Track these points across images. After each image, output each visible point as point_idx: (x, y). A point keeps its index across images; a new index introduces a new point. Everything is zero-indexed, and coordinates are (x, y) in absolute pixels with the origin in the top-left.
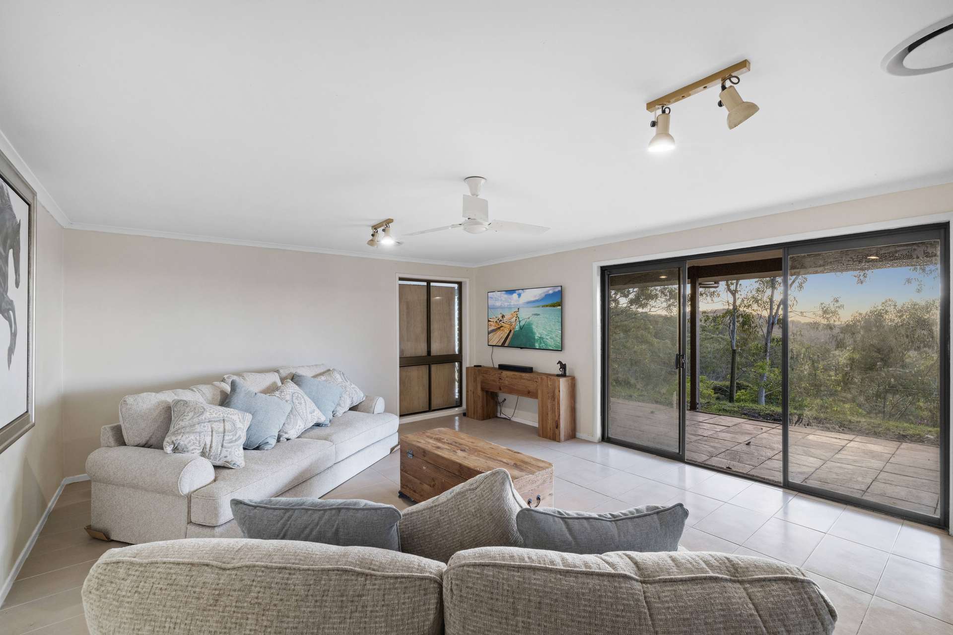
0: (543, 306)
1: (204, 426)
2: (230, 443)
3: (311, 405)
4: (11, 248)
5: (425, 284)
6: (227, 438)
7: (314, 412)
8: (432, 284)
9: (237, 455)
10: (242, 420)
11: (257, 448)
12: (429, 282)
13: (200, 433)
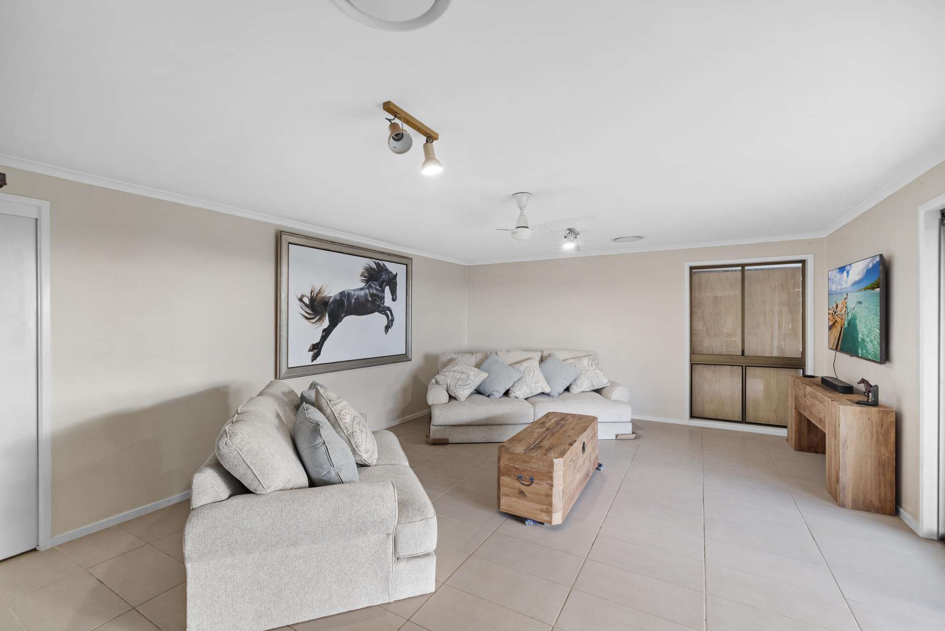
0: (865, 289)
1: (450, 374)
2: (460, 386)
3: (541, 378)
4: (387, 286)
5: (740, 268)
6: (459, 383)
7: (538, 383)
8: (746, 268)
9: (463, 393)
10: (475, 376)
11: (488, 396)
12: (743, 266)
13: (446, 376)
